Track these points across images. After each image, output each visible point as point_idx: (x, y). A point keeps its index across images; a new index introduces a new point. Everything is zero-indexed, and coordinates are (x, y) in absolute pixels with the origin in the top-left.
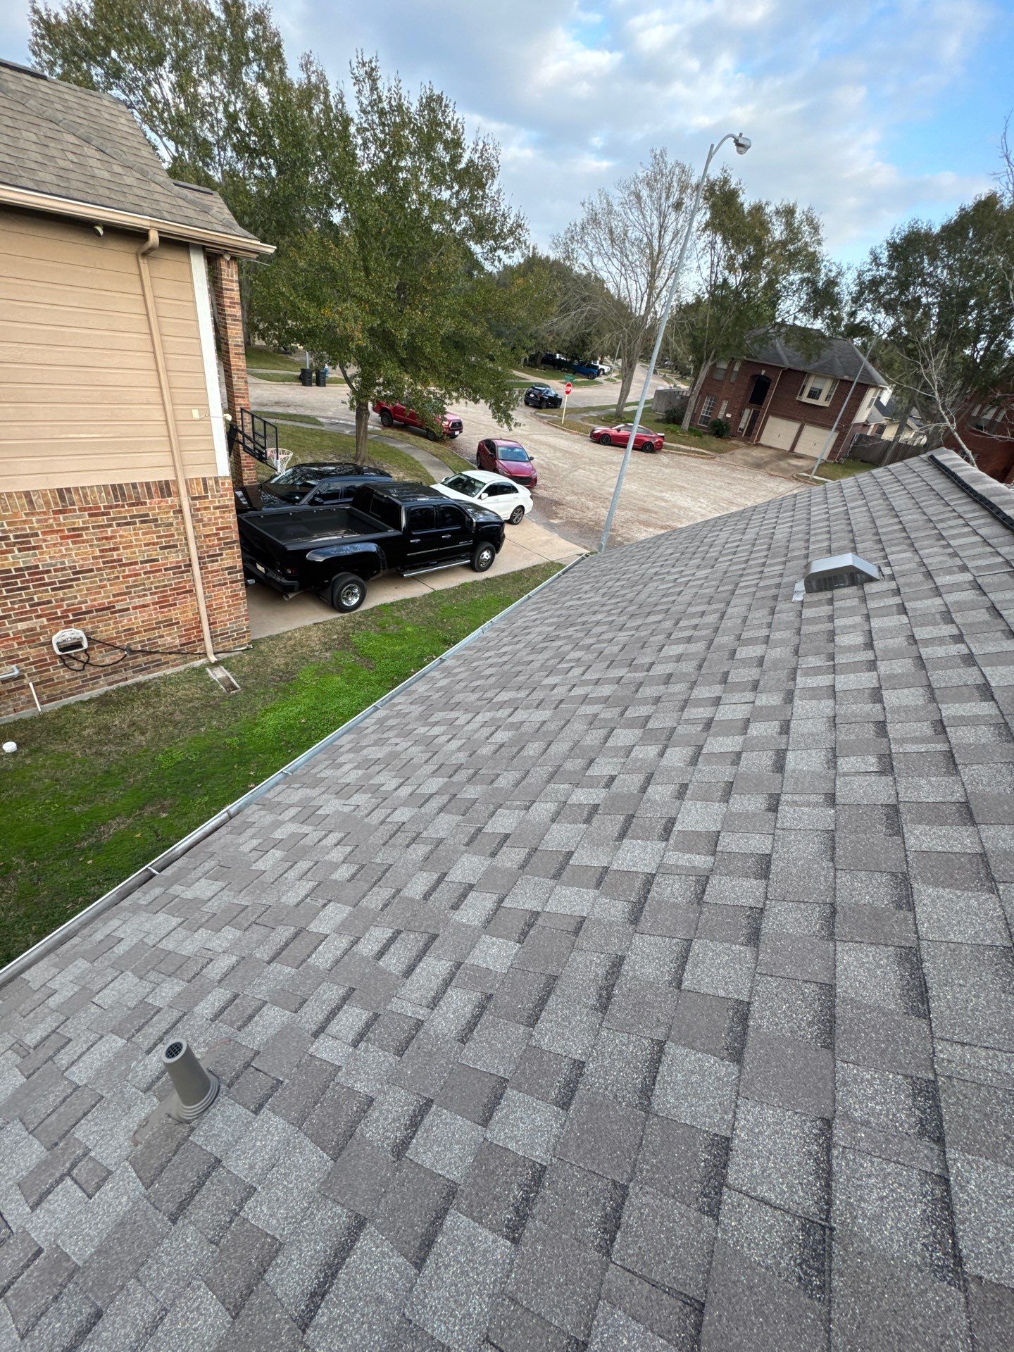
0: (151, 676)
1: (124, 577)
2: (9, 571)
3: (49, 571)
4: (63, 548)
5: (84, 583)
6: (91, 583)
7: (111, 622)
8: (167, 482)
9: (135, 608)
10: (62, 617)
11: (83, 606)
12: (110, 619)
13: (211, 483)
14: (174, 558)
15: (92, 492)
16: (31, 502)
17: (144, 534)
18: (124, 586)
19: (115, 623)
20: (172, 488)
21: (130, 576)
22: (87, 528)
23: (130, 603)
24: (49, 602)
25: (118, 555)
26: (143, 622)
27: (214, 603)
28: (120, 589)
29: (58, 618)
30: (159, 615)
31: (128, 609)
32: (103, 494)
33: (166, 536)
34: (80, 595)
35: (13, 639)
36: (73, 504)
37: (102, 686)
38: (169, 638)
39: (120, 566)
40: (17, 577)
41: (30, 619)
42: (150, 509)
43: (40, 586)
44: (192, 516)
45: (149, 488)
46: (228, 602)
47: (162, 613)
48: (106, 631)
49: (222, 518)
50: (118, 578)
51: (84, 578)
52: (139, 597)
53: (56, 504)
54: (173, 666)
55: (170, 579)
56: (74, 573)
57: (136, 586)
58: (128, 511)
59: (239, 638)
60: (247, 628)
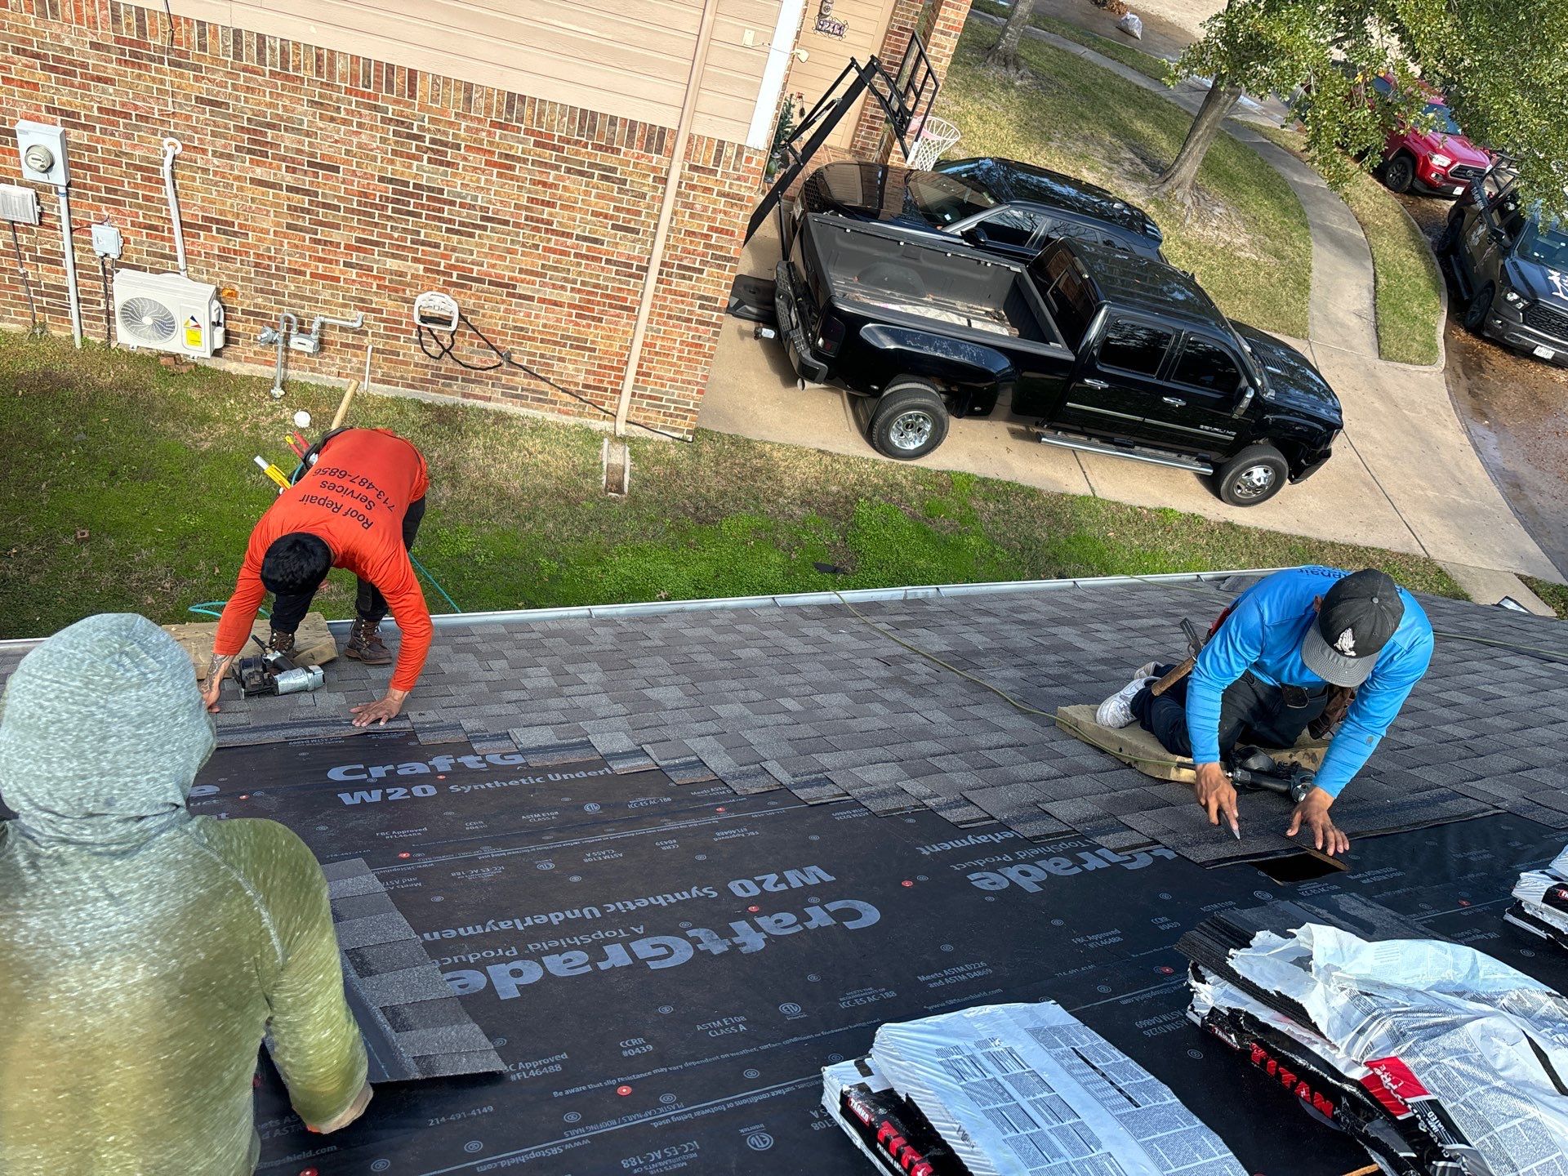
0: (524, 411)
1: (545, 249)
2: (406, 184)
3: (453, 203)
4: (483, 178)
5: (490, 237)
6: (499, 240)
7: (503, 307)
8: (663, 130)
9: (542, 301)
10: (444, 273)
11: (476, 268)
12: (503, 302)
13: (730, 152)
14: (626, 248)
15: (552, 111)
16: (469, 100)
17: (598, 196)
18: (540, 262)
19: (506, 311)
20: (667, 141)
21: (554, 251)
22: (525, 161)
23: (538, 291)
24: (437, 246)
25: (551, 214)
26: (545, 326)
27: (659, 343)
28: (533, 264)
29: (438, 272)
30: (571, 326)
31: (531, 299)
32: (566, 119)
33: (628, 211)
34: (478, 252)
35: (375, 277)
36: (520, 120)
37: (454, 393)
38: (571, 367)
39: (547, 231)
40: (412, 195)
41: (405, 259)
42: (621, 162)
43: (434, 218)
44: (678, 194)
45: (632, 131)
46: (681, 351)
47: (577, 324)
48: (491, 317)
49: (725, 213)
50: (536, 247)
51: (493, 230)
52: (554, 286)
53: (499, 113)
54: (560, 411)
55: (608, 278)
56: (483, 218)
57: (556, 269)
58: (589, 155)
59: (677, 416)
60: (696, 405)
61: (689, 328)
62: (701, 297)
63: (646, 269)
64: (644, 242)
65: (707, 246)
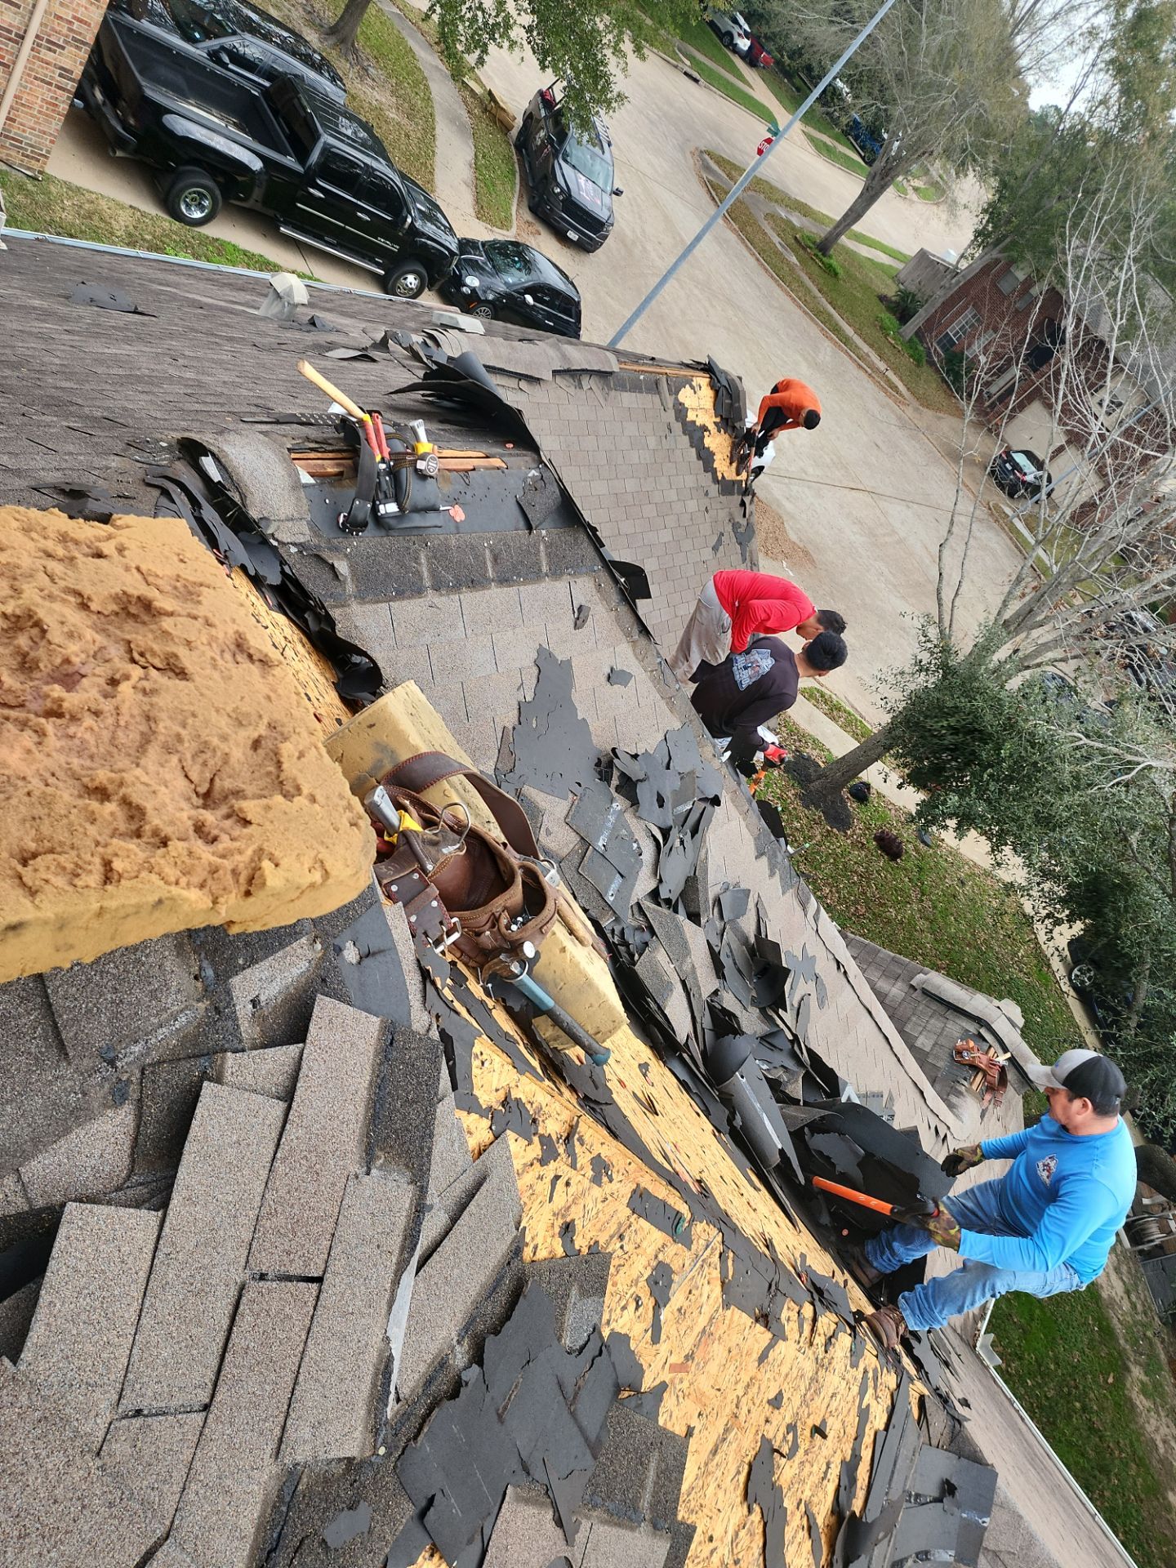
27: (25, 96)
49: (86, 9)
59: (33, 158)
60: (48, 152)
61: (50, 90)
62: (61, 68)
63: (23, 38)
64: (23, 17)
65: (70, 30)
